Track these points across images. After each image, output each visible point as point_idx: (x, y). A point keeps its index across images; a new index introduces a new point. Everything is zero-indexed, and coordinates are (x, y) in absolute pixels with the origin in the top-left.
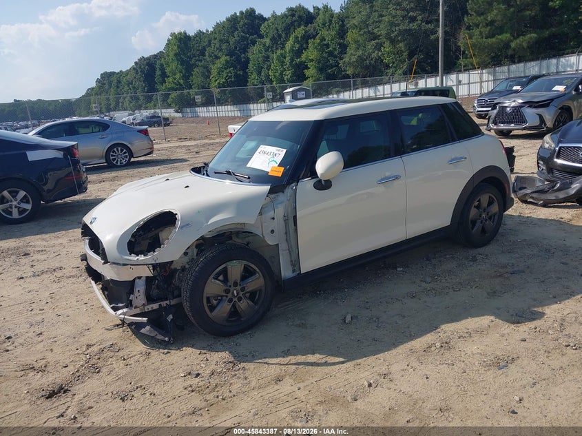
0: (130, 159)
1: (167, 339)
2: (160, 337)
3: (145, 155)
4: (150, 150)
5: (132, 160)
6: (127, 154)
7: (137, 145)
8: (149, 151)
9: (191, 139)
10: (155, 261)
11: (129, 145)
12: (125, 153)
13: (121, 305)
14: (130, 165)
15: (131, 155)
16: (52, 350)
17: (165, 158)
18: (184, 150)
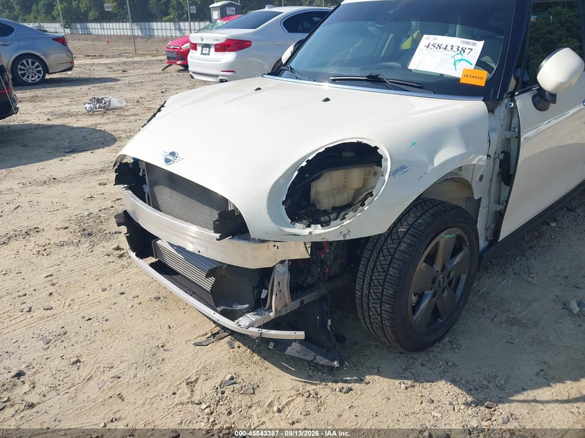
0: (44, 76)
1: (336, 363)
2: (322, 361)
3: (64, 71)
4: (70, 65)
5: (48, 77)
6: (40, 69)
7: (53, 58)
8: (68, 66)
9: (101, 56)
10: (344, 236)
11: (42, 57)
12: (37, 67)
13: (240, 307)
14: (44, 83)
15: (47, 71)
16: (120, 396)
17: (87, 76)
18: (104, 68)
